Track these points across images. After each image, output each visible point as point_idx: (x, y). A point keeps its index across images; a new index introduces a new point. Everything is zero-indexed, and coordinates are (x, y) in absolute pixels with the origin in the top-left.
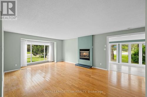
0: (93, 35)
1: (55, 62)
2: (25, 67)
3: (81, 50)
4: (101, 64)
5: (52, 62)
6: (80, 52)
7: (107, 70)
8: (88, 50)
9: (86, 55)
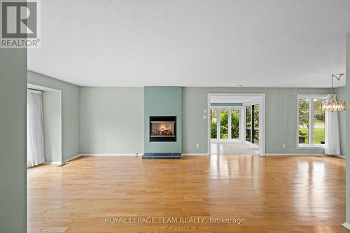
0: (182, 87)
3: (152, 119)
4: (198, 146)
5: (39, 165)
6: (151, 124)
7: (208, 154)
8: (173, 119)
9: (167, 131)
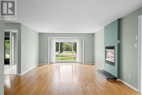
0: (120, 20)
1: (83, 64)
2: (53, 63)
3: (106, 48)
4: (130, 76)
6: (106, 51)
8: (113, 48)
